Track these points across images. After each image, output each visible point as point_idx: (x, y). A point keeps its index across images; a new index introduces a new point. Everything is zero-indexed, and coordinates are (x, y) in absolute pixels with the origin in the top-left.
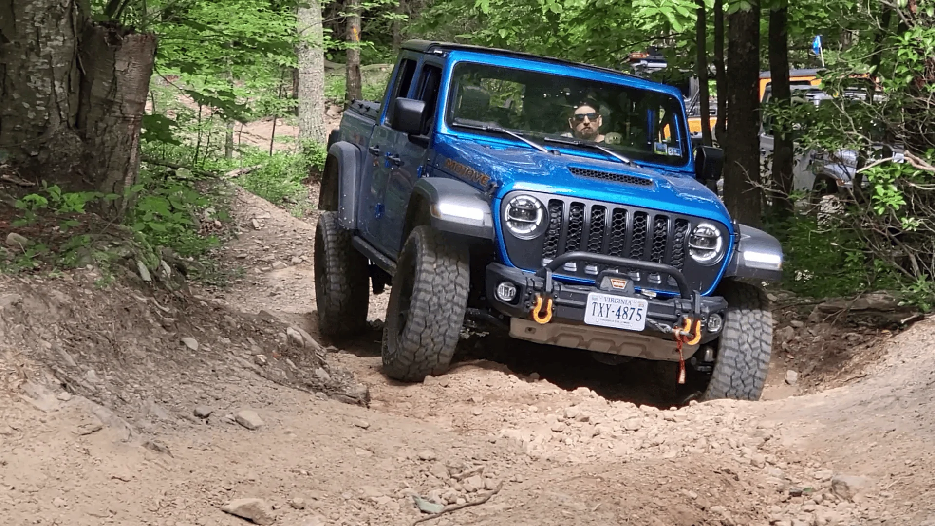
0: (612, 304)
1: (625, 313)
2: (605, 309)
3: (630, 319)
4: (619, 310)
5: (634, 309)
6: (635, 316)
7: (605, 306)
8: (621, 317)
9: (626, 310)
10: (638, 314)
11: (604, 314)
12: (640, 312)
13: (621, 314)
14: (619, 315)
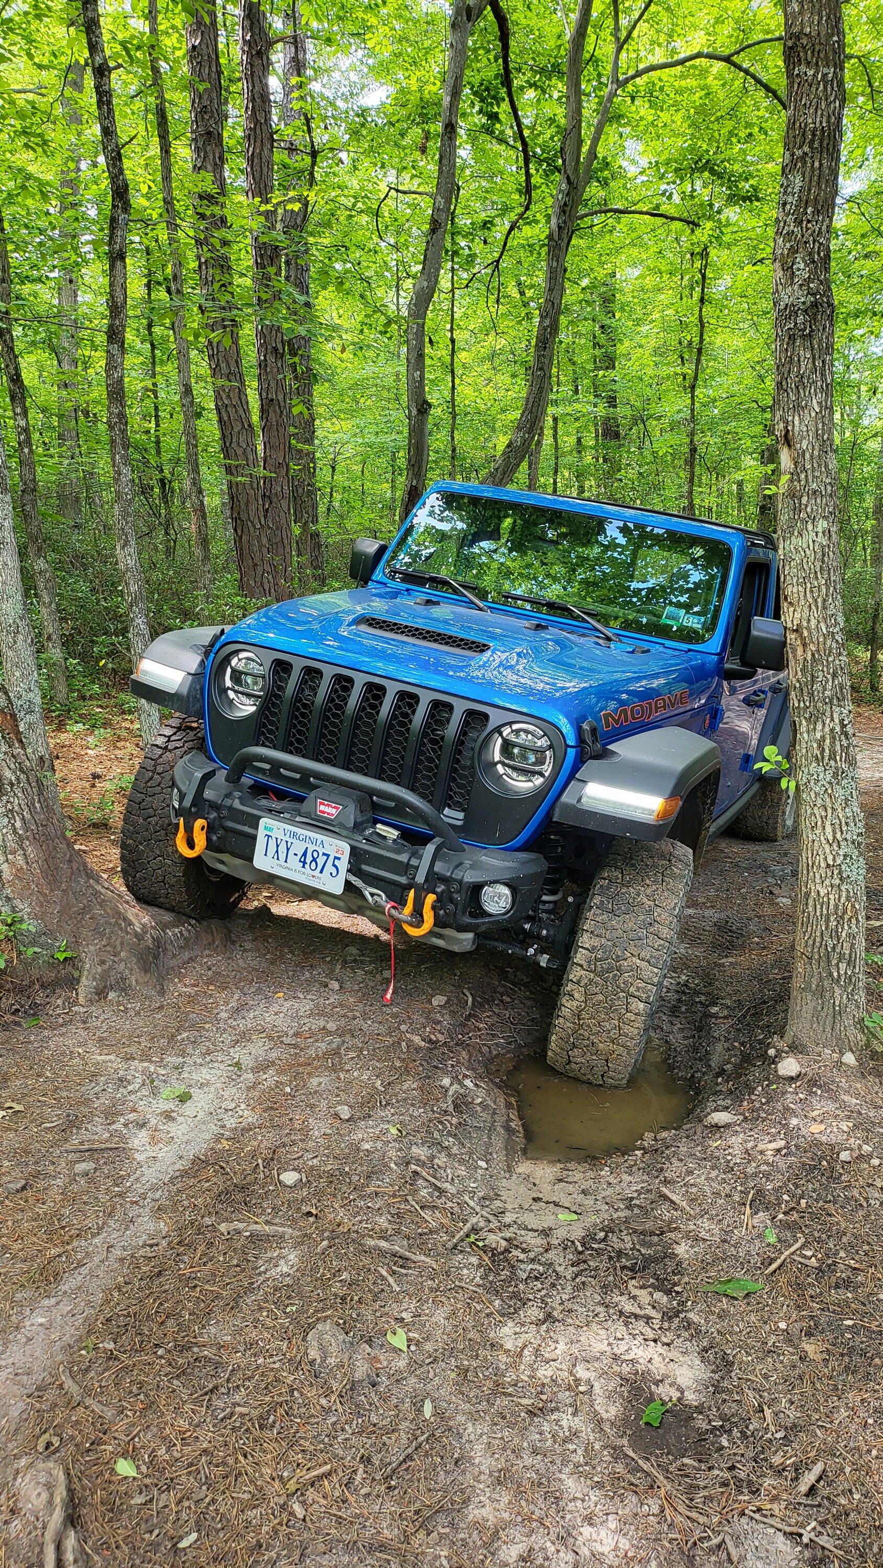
0: (294, 841)
1: (314, 860)
2: (283, 848)
3: (321, 872)
4: (305, 854)
5: (328, 856)
6: (329, 868)
7: (284, 843)
8: (307, 866)
9: (315, 855)
10: (334, 865)
11: (282, 856)
12: (337, 862)
13: (308, 861)
14: (304, 863)
